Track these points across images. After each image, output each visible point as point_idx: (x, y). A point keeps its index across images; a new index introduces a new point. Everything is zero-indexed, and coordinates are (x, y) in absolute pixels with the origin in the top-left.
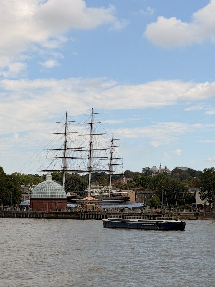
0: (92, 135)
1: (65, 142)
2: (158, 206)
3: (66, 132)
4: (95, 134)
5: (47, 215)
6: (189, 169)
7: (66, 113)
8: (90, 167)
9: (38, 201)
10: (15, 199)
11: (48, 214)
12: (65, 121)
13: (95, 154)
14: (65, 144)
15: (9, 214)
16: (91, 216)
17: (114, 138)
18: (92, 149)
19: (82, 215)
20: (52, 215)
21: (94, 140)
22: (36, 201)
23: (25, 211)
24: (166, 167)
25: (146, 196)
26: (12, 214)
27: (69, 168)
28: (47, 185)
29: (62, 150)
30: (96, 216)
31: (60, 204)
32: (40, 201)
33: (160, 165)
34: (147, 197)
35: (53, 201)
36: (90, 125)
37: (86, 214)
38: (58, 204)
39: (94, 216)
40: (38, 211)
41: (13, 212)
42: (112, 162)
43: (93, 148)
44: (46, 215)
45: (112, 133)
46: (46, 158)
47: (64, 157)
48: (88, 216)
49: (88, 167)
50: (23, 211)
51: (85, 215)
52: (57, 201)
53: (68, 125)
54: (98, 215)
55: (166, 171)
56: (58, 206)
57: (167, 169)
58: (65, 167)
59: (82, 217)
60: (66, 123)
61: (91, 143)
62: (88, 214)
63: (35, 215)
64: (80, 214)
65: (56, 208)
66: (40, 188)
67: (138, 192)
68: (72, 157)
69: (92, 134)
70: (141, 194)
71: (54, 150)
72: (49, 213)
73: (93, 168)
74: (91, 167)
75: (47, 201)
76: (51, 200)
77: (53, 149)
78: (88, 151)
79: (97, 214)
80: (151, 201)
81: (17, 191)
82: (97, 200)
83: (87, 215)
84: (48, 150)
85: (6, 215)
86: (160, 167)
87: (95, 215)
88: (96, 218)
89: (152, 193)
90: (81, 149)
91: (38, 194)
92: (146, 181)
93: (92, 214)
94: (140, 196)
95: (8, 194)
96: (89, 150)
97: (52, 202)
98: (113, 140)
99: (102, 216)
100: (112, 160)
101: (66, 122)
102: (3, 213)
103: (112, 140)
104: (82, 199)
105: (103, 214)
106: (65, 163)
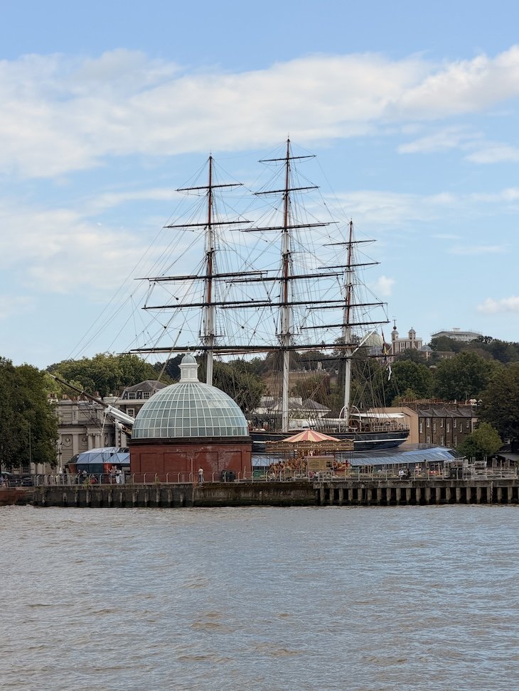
0: (291, 228)
1: (210, 255)
2: (494, 457)
3: (212, 222)
4: (299, 227)
5: (202, 494)
6: (481, 338)
7: (211, 158)
8: (284, 333)
9: (160, 449)
10: (40, 444)
11: (204, 490)
12: (208, 185)
13: (300, 290)
14: (210, 263)
15: (65, 495)
16: (360, 492)
17: (356, 238)
18: (289, 275)
19: (327, 491)
20: (221, 495)
21: (297, 247)
22: (152, 448)
23: (118, 481)
24: (412, 333)
25: (448, 427)
26: (76, 495)
27: (226, 339)
28: (187, 395)
29: (201, 280)
30: (379, 492)
31: (233, 456)
32: (168, 449)
33: (395, 328)
34: (452, 428)
35: (209, 448)
36: (281, 195)
37: (341, 487)
38: (227, 456)
39: (369, 493)
40: (167, 483)
41: (77, 489)
42: (351, 316)
43: (292, 271)
44: (198, 493)
45: (349, 222)
46: (145, 308)
47: (208, 305)
48: (350, 492)
49: (279, 333)
50: (115, 482)
51: (336, 491)
52: (221, 449)
53: (218, 197)
54: (384, 490)
55: (413, 346)
56: (227, 464)
57: (417, 339)
58: (211, 337)
59: (327, 497)
60: (210, 191)
61: (286, 257)
62: (350, 485)
63: (158, 497)
64: (319, 490)
65: (221, 470)
66: (162, 407)
67: (424, 413)
68: (223, 304)
69: (288, 225)
70: (434, 420)
71: (173, 281)
72: (207, 488)
73: (295, 337)
74: (289, 335)
75: (192, 449)
76: (202, 443)
77: (170, 279)
78: (277, 281)
79: (380, 486)
80: (472, 443)
81: (45, 417)
82: (338, 440)
83: (346, 491)
84: (152, 283)
85: (54, 497)
86: (393, 334)
87: (374, 491)
88: (379, 498)
89: (465, 415)
90: (264, 276)
91: (158, 425)
92: (407, 378)
93: (363, 486)
94: (432, 425)
95: (20, 430)
96: (282, 279)
97: (205, 452)
98: (353, 245)
99: (398, 492)
100: (351, 310)
101: (210, 187)
102: (42, 491)
103: (350, 245)
104: (284, 441)
105: (403, 486)
106: (209, 321)
